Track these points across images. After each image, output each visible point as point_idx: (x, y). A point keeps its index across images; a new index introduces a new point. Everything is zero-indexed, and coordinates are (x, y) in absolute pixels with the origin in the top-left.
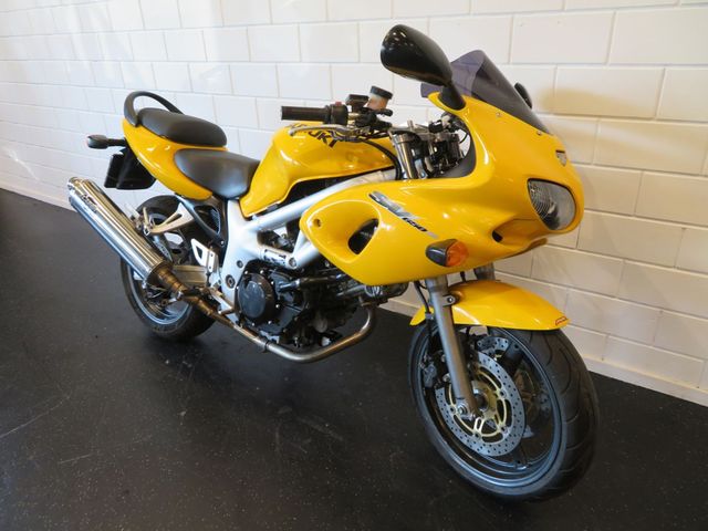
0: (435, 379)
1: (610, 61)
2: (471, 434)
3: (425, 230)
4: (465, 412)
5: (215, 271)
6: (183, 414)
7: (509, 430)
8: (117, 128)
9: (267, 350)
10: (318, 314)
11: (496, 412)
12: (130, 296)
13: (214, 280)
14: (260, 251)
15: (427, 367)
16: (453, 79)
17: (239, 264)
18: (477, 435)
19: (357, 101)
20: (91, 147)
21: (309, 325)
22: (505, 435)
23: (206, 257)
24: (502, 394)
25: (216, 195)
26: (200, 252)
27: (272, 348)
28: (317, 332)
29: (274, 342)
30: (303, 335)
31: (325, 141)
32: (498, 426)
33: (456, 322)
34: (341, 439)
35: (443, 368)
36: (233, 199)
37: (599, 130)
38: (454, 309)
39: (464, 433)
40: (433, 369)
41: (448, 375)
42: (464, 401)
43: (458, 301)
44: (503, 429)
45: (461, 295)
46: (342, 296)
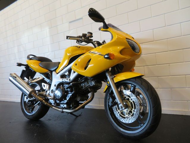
0: (112, 103)
1: (141, 31)
4: (122, 108)
5: (48, 90)
6: (35, 135)
7: (136, 110)
8: (25, 61)
9: (63, 112)
10: (77, 95)
11: (131, 107)
12: (22, 109)
13: (48, 93)
14: (61, 80)
15: (109, 100)
16: (105, 20)
17: (55, 85)
19: (84, 35)
20: (17, 65)
21: (75, 99)
22: (135, 113)
23: (46, 87)
25: (49, 70)
26: (44, 86)
27: (64, 110)
28: (77, 101)
29: (65, 108)
31: (77, 47)
32: (133, 111)
33: (115, 82)
35: (114, 98)
36: (54, 71)
37: (143, 46)
38: (114, 79)
39: (123, 119)
40: (111, 100)
41: (116, 100)
42: (121, 104)
43: (115, 77)
44: (134, 111)
45: (115, 76)
46: (84, 89)
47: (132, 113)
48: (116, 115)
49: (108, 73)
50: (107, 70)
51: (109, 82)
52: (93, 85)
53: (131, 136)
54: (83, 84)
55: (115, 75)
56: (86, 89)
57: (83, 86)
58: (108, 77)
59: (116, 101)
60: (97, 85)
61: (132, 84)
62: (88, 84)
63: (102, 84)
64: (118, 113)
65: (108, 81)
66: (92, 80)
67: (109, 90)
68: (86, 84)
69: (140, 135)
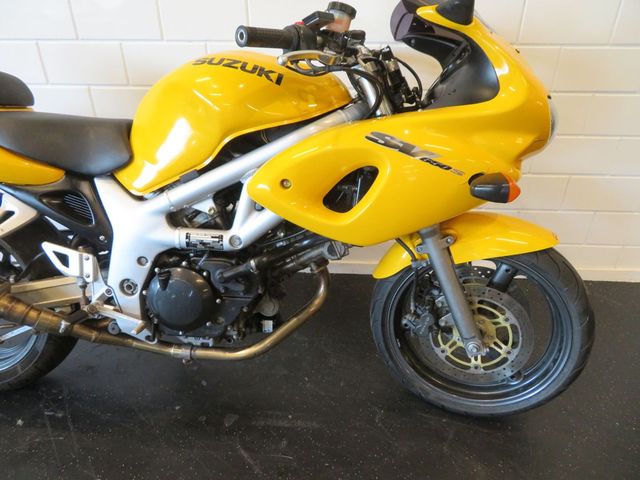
2: (467, 368)
3: (449, 168)
5: (96, 279)
13: (97, 292)
17: (140, 261)
18: (476, 367)
22: (511, 358)
23: (78, 264)
24: (506, 320)
26: (64, 259)
29: (204, 346)
30: (241, 325)
31: (268, 77)
32: (502, 352)
36: (102, 175)
38: (452, 249)
42: (476, 338)
44: (509, 352)
47: (501, 357)
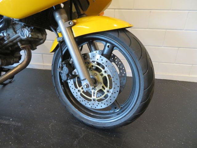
0: (68, 75)
2: (91, 100)
4: (88, 86)
7: (111, 91)
11: (103, 85)
15: (62, 70)
18: (94, 100)
22: (109, 94)
24: (105, 72)
32: (105, 91)
33: (75, 37)
34: (20, 124)
35: (71, 67)
38: (73, 28)
39: (87, 101)
40: (66, 70)
41: (75, 70)
42: (87, 80)
43: (75, 24)
44: (108, 91)
45: (75, 21)
46: (7, 43)
47: (105, 94)
48: (75, 95)
49: (61, 14)
50: (58, 7)
51: (62, 34)
52: (28, 37)
53: (98, 125)
54: (3, 33)
55: (75, 19)
56: (11, 44)
57: (4, 37)
58: (61, 23)
59: (75, 73)
60: (35, 36)
61: (107, 42)
62: (16, 33)
63: (46, 35)
64: (79, 91)
65: (61, 32)
66: (25, 26)
67: (61, 49)
68: (11, 34)
69: (114, 126)
